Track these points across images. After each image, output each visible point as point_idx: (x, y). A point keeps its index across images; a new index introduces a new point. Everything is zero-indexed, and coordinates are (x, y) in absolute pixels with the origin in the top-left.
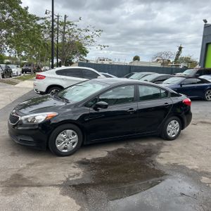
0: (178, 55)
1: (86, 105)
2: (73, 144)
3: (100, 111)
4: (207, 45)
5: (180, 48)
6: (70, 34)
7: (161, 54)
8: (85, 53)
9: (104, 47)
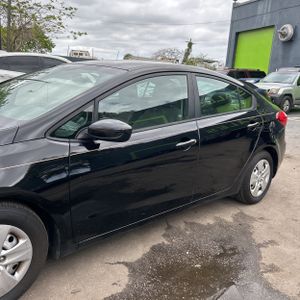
0: (187, 53)
1: (55, 133)
2: (16, 267)
3: (101, 148)
4: (238, 34)
5: (190, 45)
6: (21, 12)
7: (165, 51)
8: (49, 46)
9: (80, 34)
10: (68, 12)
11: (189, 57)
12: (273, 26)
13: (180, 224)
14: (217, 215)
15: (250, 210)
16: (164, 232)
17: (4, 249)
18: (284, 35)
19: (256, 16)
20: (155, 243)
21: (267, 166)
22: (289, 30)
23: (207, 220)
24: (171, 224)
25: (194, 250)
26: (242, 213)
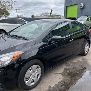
4: (67, 7)
5: (51, 11)
7: (44, 13)
8: (8, 14)
9: (18, 10)
10: (14, 3)
11: (51, 14)
12: (77, 4)
13: (69, 63)
14: (77, 59)
15: (85, 57)
16: (65, 65)
17: (36, 71)
18: (81, 6)
19: (72, 1)
20: (65, 68)
21: (88, 45)
22: (82, 5)
23: (75, 61)
24: (66, 63)
25: (75, 69)
26: (83, 58)
